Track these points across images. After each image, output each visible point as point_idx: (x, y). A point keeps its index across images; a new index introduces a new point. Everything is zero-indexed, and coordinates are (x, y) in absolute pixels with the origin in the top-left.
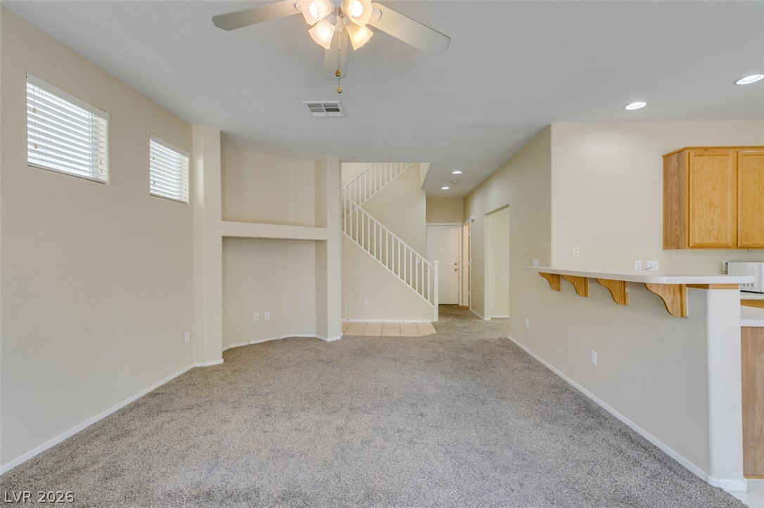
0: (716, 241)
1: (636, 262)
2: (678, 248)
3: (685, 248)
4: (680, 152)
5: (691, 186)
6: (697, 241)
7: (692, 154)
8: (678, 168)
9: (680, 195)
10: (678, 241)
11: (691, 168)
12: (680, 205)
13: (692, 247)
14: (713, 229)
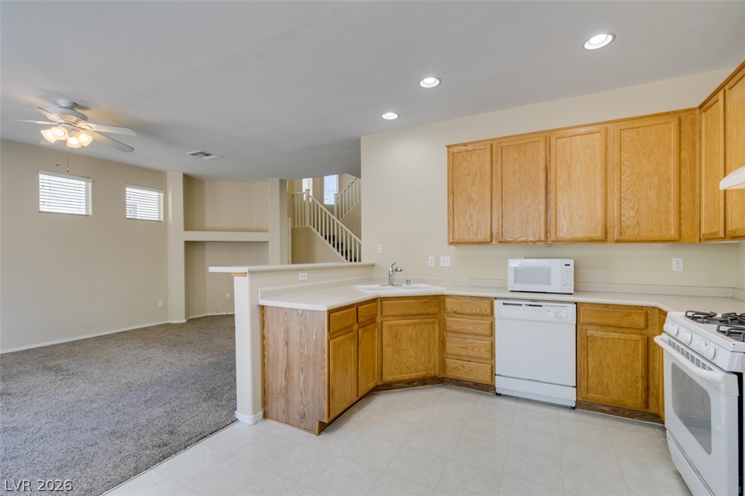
0: (474, 237)
1: (430, 258)
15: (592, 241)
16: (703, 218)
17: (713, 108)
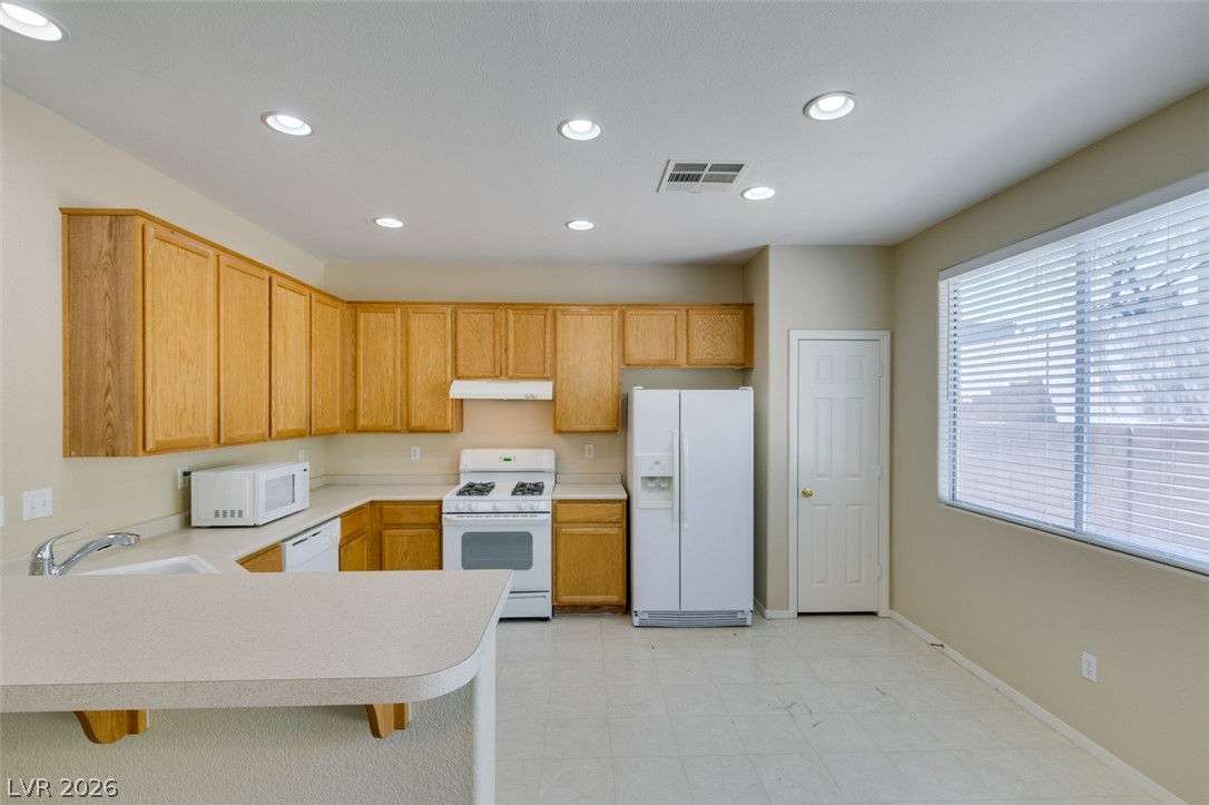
0: (189, 435)
2: (113, 453)
3: (135, 454)
4: (117, 217)
5: (148, 306)
6: (160, 437)
7: (151, 230)
8: (112, 254)
9: (118, 323)
10: (114, 437)
11: (149, 265)
12: (118, 348)
13: (153, 452)
14: (185, 408)
15: (299, 435)
16: (361, 411)
17: (380, 315)
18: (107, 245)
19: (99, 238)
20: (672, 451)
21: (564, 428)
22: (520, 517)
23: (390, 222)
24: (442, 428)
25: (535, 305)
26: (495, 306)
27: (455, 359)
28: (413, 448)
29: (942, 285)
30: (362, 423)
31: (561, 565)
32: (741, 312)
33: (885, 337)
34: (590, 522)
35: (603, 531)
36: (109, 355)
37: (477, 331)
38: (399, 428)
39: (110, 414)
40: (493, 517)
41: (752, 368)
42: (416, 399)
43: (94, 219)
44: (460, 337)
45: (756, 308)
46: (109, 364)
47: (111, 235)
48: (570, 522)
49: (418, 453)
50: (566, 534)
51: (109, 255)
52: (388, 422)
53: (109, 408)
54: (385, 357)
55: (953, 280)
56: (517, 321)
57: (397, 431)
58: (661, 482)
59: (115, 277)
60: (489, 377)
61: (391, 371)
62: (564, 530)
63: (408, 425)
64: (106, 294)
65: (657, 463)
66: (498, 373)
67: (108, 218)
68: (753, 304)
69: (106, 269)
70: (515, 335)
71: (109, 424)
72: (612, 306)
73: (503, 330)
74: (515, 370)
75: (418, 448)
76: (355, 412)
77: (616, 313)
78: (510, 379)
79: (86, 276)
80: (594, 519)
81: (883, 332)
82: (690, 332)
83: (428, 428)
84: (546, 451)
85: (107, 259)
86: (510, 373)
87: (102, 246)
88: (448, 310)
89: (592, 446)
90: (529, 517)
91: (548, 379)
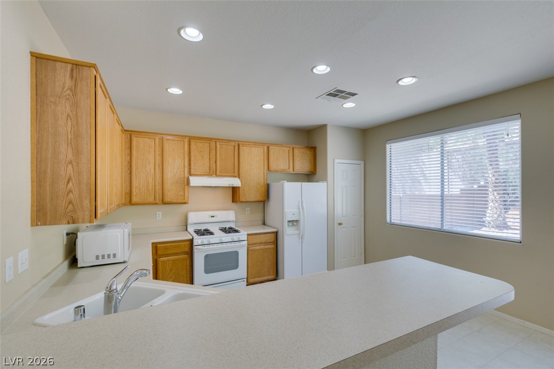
0: (104, 209)
1: (8, 262)
2: (73, 222)
3: (91, 222)
4: (77, 66)
7: (99, 82)
8: (73, 90)
9: (77, 136)
10: (74, 211)
12: (77, 152)
16: (134, 192)
17: (146, 139)
18: (69, 83)
19: (62, 78)
20: (299, 209)
21: (243, 200)
22: (233, 244)
23: (175, 91)
24: (183, 201)
25: (229, 141)
26: (210, 139)
27: (190, 165)
28: (158, 213)
29: (388, 146)
30: (134, 200)
31: (249, 265)
32: (313, 150)
33: (362, 163)
34: (262, 243)
35: (267, 247)
36: (70, 156)
37: (201, 152)
38: (158, 202)
39: (71, 195)
40: (220, 245)
41: (315, 174)
42: (168, 185)
43: (58, 65)
44: (192, 154)
45: (317, 149)
46: (71, 162)
47: (72, 77)
48: (253, 244)
49: (161, 215)
50: (251, 250)
51: (71, 90)
52: (151, 199)
53: (70, 191)
54: (149, 163)
55: (392, 145)
56: (221, 148)
57: (156, 204)
58: (294, 223)
59: (76, 105)
60: (207, 175)
61: (153, 170)
62: (251, 248)
63: (163, 200)
64: (68, 116)
65: (294, 214)
66: (212, 173)
67: (70, 66)
68: (316, 147)
69: (67, 99)
70: (220, 154)
71: (70, 202)
72: (262, 144)
73: (214, 151)
74: (220, 172)
75: (160, 213)
76: (130, 193)
77: (266, 148)
78: (217, 176)
79: (51, 102)
80: (263, 242)
81: (362, 161)
82: (294, 158)
83: (174, 201)
84: (231, 212)
85: (69, 92)
86: (218, 173)
87: (64, 83)
88: (186, 140)
89: (249, 208)
90: (237, 244)
91: (235, 177)
